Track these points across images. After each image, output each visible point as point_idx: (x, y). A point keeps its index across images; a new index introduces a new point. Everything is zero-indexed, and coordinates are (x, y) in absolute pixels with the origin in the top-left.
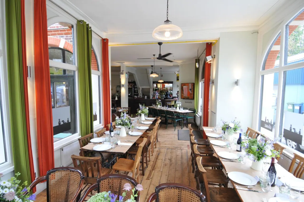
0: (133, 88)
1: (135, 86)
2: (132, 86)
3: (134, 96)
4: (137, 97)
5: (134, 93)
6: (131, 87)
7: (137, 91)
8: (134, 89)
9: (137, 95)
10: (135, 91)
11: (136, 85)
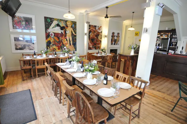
0: (169, 39)
1: (172, 36)
2: (168, 36)
3: (168, 51)
4: (173, 52)
5: (169, 46)
6: (166, 37)
7: (175, 43)
8: (171, 40)
9: (174, 49)
10: (171, 44)
11: (176, 34)
